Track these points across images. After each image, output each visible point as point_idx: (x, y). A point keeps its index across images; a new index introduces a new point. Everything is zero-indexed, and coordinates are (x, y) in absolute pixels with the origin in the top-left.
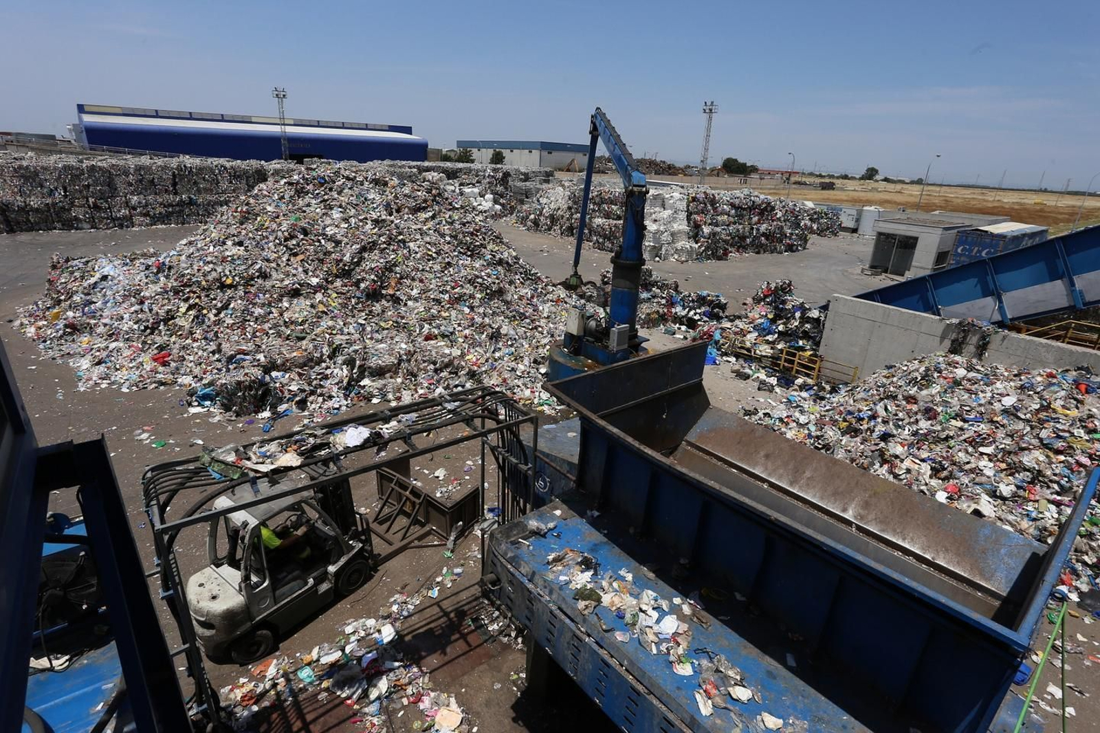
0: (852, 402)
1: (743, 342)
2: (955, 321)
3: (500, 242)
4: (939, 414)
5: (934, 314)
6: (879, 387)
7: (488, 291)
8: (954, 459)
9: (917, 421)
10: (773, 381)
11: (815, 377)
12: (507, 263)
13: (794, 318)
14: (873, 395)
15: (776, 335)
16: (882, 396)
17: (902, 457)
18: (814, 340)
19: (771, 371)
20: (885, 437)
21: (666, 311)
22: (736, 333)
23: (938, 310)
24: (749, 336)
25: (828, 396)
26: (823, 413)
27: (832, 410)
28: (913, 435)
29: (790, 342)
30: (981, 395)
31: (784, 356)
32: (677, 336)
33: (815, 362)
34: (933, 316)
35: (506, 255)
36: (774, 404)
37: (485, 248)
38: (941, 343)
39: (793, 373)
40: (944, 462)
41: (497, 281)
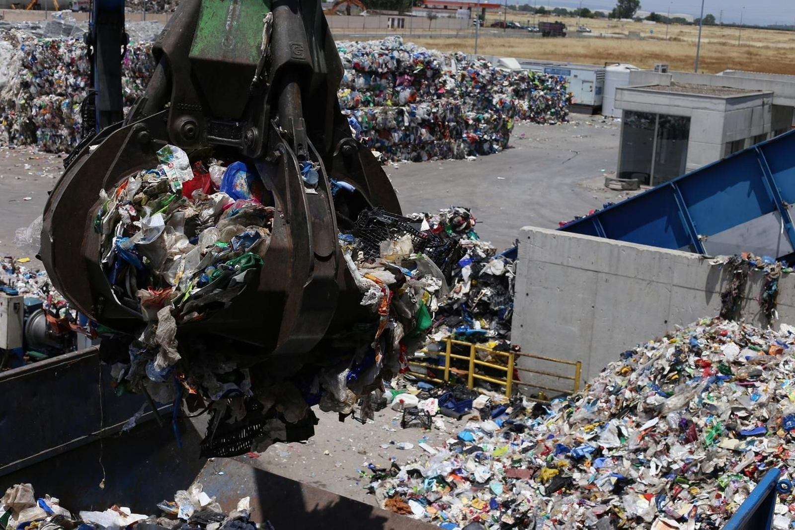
0: (566, 427)
2: (722, 259)
4: (701, 431)
5: (694, 251)
6: (610, 393)
8: (728, 508)
9: (668, 448)
10: (431, 405)
11: (508, 390)
13: (461, 279)
14: (600, 410)
16: (613, 411)
17: (648, 519)
18: (501, 319)
19: (427, 386)
20: (621, 486)
23: (698, 242)
25: (529, 423)
26: (516, 457)
27: (531, 448)
28: (665, 475)
29: (458, 325)
30: (761, 387)
31: (448, 355)
33: (504, 362)
34: (688, 254)
36: (432, 451)
38: (708, 303)
39: (470, 385)
40: (714, 517)
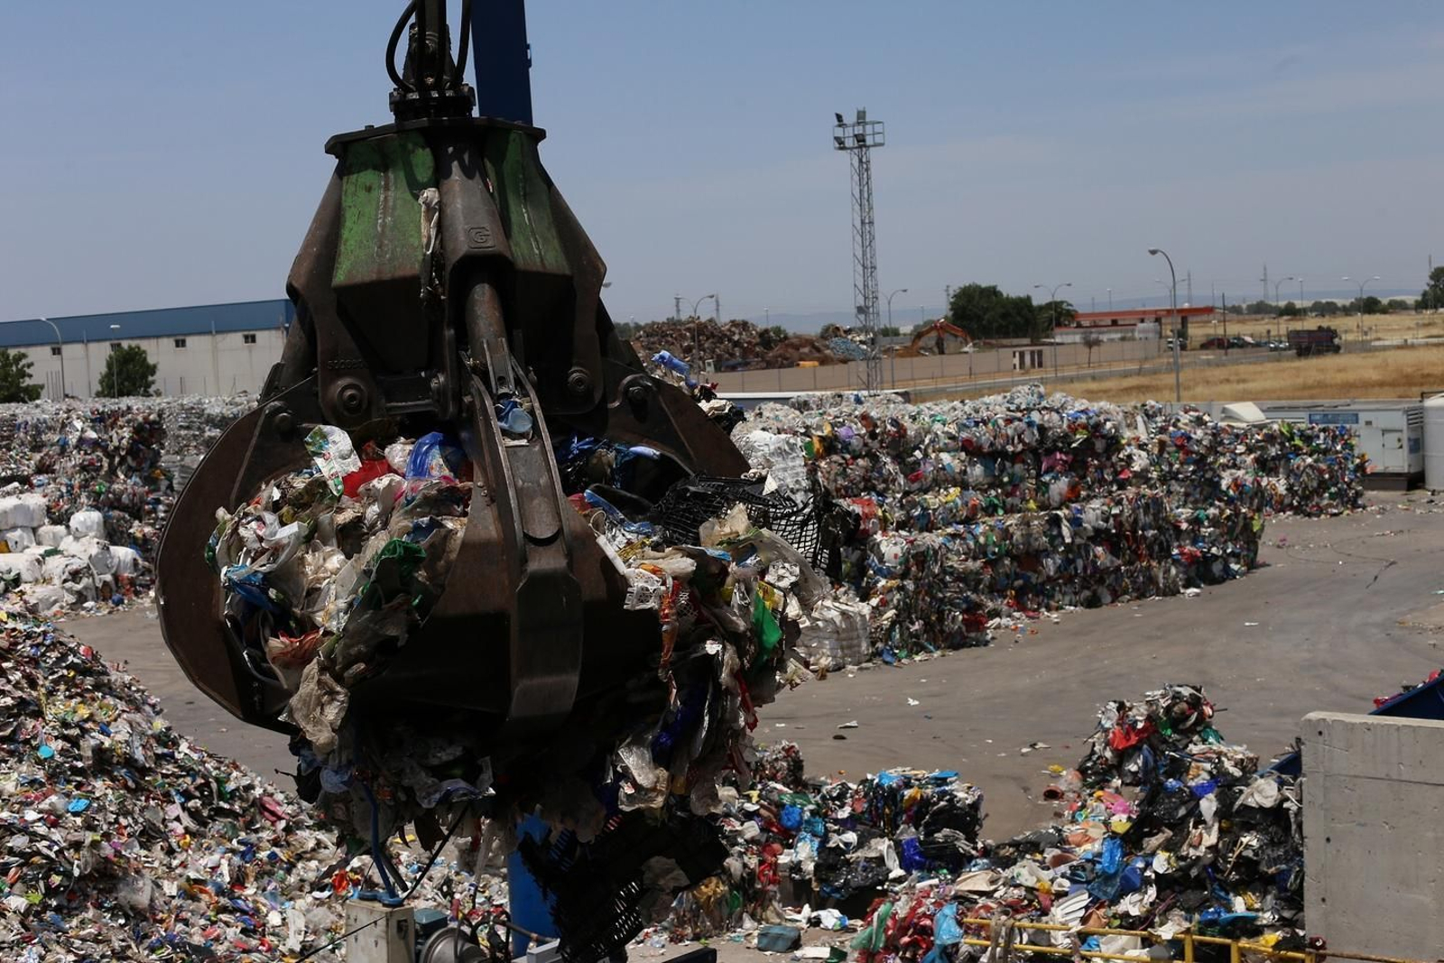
1: (1041, 936)
3: (97, 687)
7: (56, 880)
12: (129, 762)
13: (1200, 821)
15: (1152, 892)
18: (1283, 889)
21: (753, 862)
22: (1012, 908)
24: (1058, 912)
29: (1202, 906)
32: (808, 951)
35: (121, 732)
37: (38, 714)
41: (89, 837)
